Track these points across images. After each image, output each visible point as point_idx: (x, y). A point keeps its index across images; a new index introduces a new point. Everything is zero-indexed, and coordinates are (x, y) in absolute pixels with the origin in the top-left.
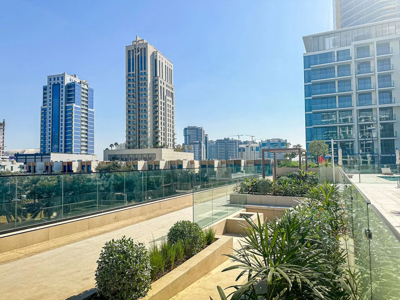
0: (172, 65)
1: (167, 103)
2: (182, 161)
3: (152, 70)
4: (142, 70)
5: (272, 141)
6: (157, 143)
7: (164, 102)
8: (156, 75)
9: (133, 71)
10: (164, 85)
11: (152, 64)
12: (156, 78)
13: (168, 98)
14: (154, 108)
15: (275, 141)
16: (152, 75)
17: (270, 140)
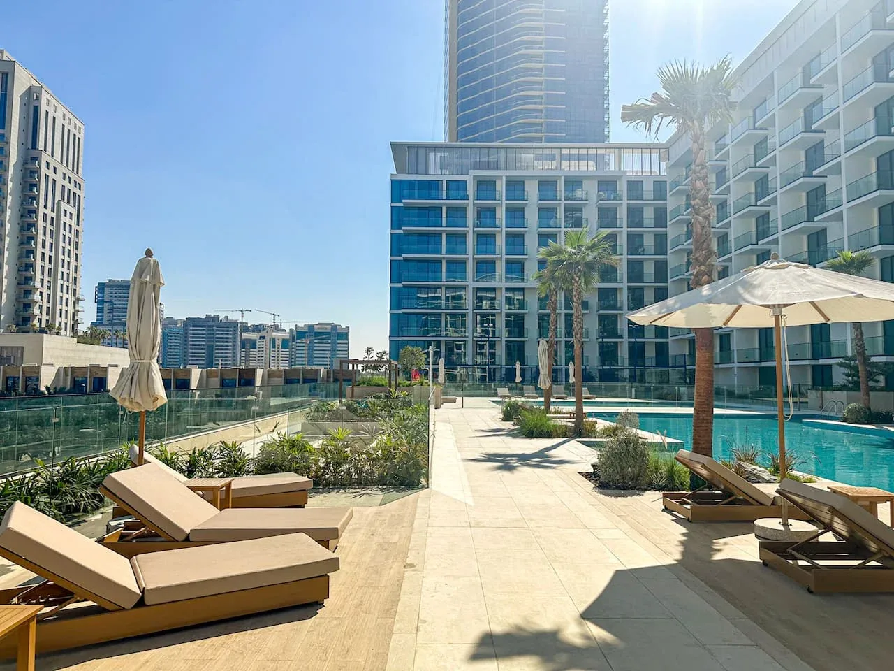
0: (82, 127)
1: (63, 219)
2: (105, 370)
3: (23, 131)
5: (318, 328)
6: (27, 320)
7: (54, 215)
8: (34, 146)
10: (55, 173)
11: (24, 118)
12: (34, 154)
13: (64, 206)
14: (22, 229)
15: (326, 329)
16: (22, 144)
17: (315, 326)
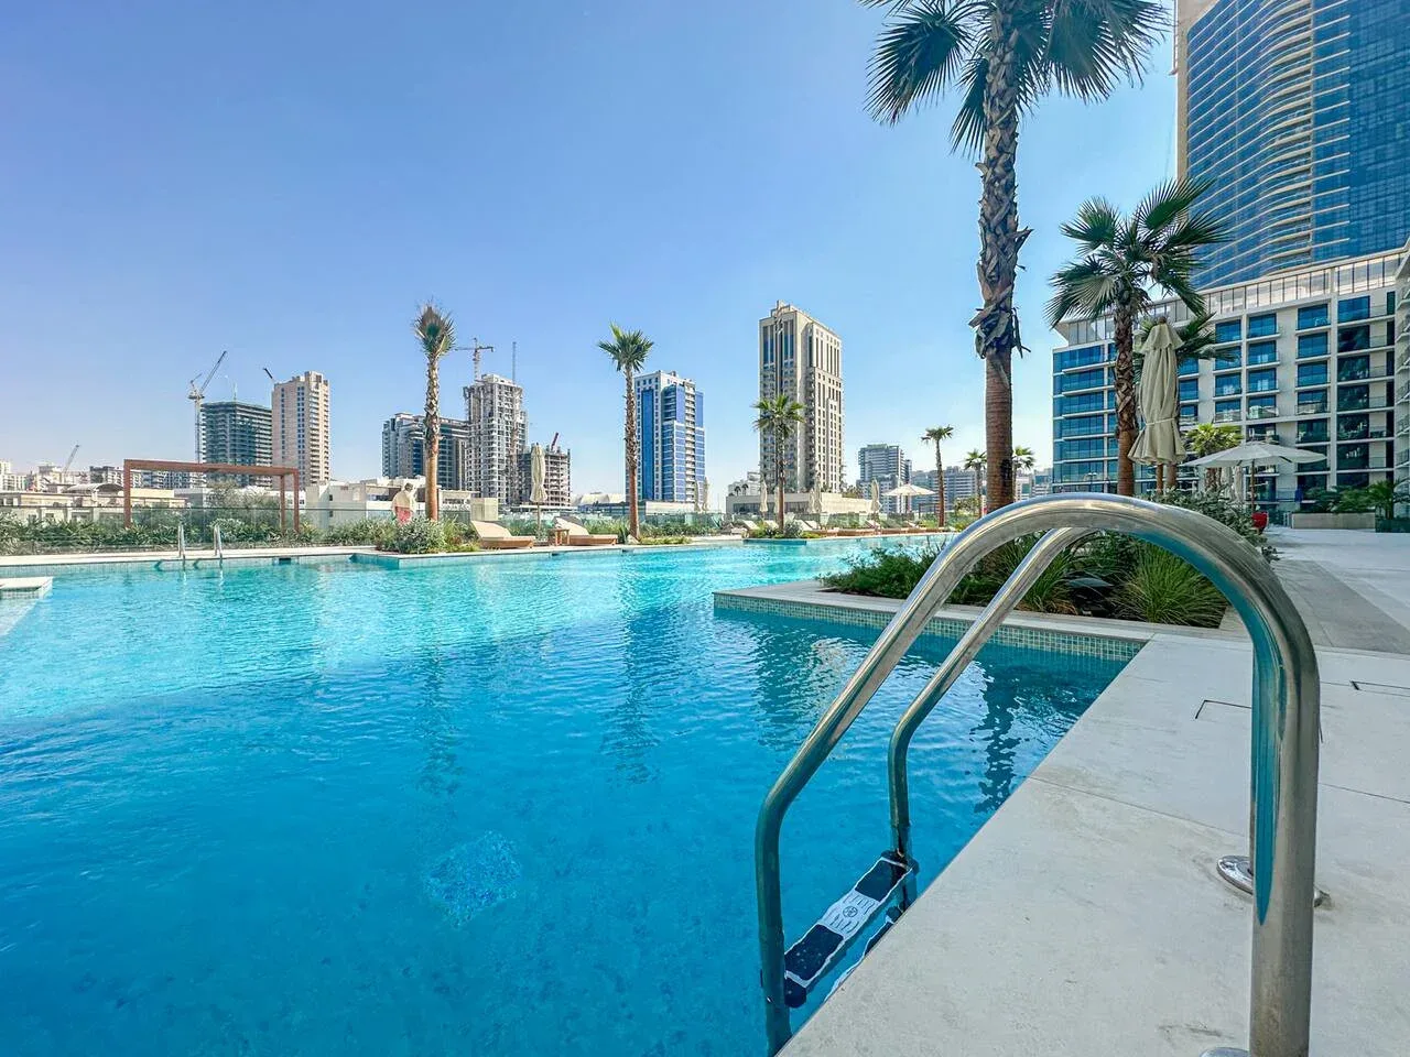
0: (840, 342)
1: (830, 411)
3: (804, 356)
4: (786, 358)
6: (812, 483)
7: (825, 410)
8: (811, 365)
9: (772, 361)
10: (824, 380)
11: (804, 347)
12: (811, 370)
13: (831, 402)
16: (803, 365)
